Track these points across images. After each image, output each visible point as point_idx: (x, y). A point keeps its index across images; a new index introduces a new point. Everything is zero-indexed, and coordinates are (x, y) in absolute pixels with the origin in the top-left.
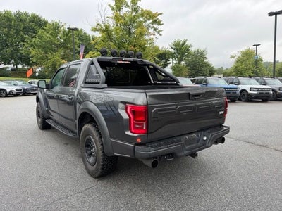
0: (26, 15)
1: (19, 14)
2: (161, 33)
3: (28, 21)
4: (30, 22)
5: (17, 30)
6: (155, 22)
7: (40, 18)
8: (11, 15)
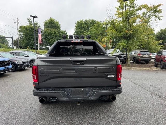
0: (89, 20)
1: (86, 21)
2: (161, 18)
3: (89, 23)
4: (90, 24)
5: (84, 29)
6: (155, 11)
7: (95, 21)
8: (82, 22)
